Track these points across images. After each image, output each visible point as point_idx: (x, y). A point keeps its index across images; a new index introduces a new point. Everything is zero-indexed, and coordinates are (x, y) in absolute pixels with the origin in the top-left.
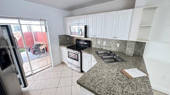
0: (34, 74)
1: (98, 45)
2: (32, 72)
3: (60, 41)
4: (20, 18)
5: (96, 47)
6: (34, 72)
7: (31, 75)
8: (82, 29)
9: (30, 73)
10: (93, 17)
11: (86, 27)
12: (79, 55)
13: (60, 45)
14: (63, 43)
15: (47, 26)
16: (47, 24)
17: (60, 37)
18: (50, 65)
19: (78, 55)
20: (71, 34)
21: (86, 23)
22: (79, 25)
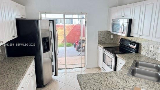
0: (67, 69)
1: (150, 51)
2: (66, 66)
3: (99, 38)
4: (65, 13)
5: (146, 55)
6: (68, 67)
7: (64, 69)
8: (124, 23)
9: (64, 67)
10: (141, 6)
11: (130, 21)
12: (114, 60)
13: (98, 43)
14: (103, 42)
15: (87, 20)
16: (87, 18)
17: (100, 33)
18: (83, 66)
19: (112, 59)
20: (112, 31)
21: (131, 15)
22: (124, 18)
